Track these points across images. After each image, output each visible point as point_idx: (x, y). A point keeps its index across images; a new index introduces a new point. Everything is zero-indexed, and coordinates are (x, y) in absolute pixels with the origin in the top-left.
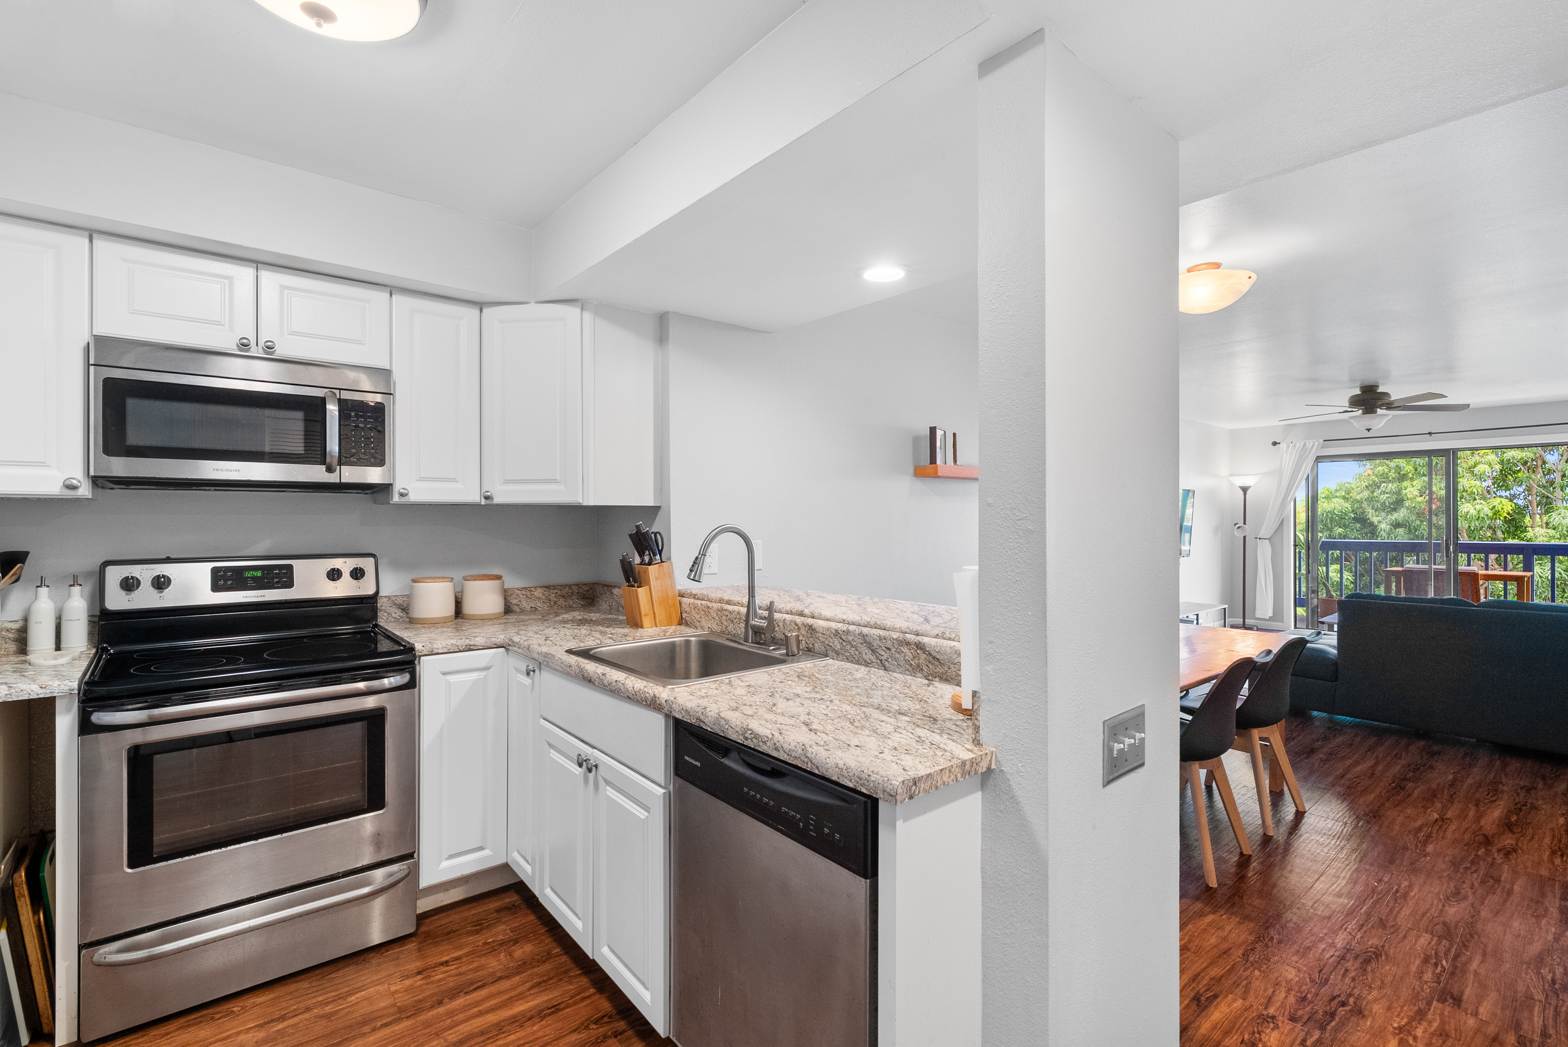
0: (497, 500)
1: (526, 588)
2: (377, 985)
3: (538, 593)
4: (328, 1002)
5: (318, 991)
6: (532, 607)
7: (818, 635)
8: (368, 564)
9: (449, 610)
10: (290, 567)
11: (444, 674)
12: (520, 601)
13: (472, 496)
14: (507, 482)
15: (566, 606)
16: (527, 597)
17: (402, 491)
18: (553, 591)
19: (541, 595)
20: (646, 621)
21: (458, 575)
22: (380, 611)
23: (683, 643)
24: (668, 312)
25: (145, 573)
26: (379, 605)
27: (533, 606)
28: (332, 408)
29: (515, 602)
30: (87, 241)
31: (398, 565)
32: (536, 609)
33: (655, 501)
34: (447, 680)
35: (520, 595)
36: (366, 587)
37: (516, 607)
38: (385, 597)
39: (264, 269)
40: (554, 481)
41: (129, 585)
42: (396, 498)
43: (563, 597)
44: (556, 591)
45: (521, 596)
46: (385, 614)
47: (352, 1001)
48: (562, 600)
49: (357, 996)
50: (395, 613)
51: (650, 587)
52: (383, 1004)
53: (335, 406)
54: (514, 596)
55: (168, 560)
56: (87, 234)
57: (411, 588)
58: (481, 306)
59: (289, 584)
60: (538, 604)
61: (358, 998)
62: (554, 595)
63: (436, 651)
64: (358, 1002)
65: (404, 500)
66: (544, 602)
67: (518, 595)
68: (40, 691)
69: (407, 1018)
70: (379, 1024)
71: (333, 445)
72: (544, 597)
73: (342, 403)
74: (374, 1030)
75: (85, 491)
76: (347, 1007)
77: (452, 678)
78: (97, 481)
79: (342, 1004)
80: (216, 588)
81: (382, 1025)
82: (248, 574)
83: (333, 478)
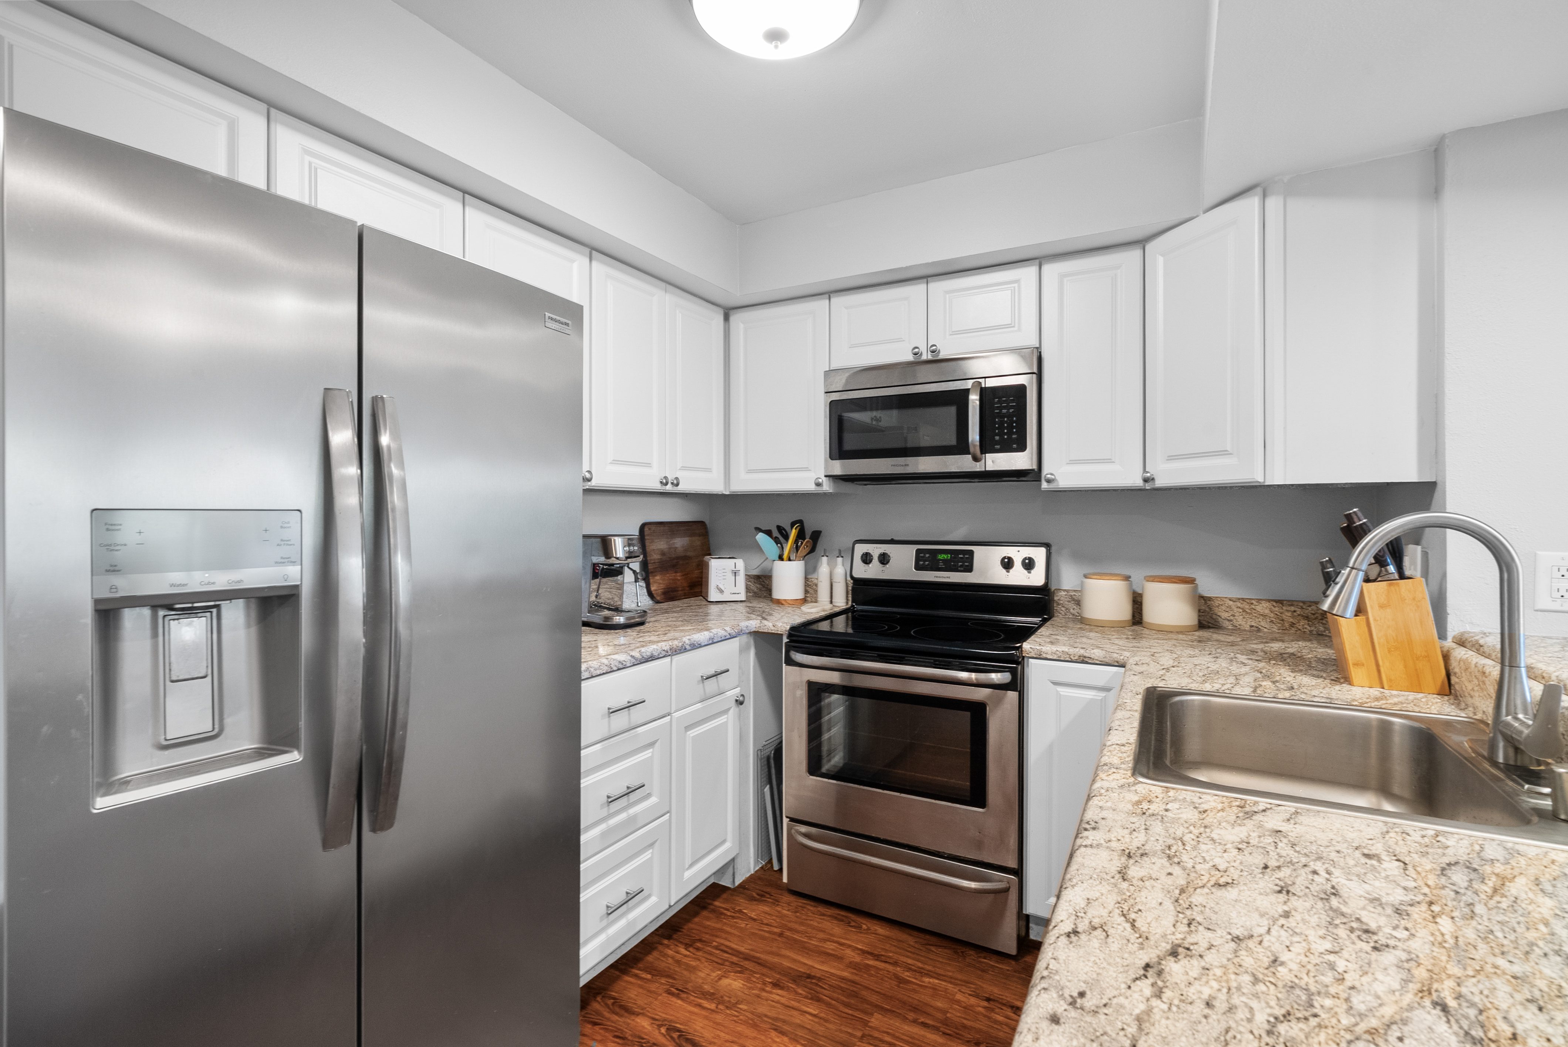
0: (1160, 482)
1: (1243, 599)
2: (951, 983)
3: (1263, 608)
4: (910, 969)
5: (914, 953)
6: (1252, 626)
8: (1039, 555)
9: (1124, 612)
10: (971, 553)
11: (1055, 683)
12: (1234, 616)
13: (1135, 480)
14: (1171, 458)
15: (1311, 631)
16: (1244, 611)
17: (1049, 476)
18: (1289, 608)
19: (1267, 611)
20: (1356, 674)
21: (1138, 575)
22: (1058, 604)
23: (1375, 723)
24: (1443, 138)
25: (876, 550)
26: (1056, 598)
27: (1253, 624)
28: (974, 398)
29: (1225, 615)
30: (827, 301)
31: (1079, 557)
32: (1259, 630)
33: (1421, 474)
34: (1057, 691)
35: (1234, 607)
36: (1037, 578)
37: (1227, 622)
38: (1065, 590)
39: (932, 282)
40: (1224, 453)
41: (867, 559)
42: (1044, 485)
43: (1307, 618)
44: (1293, 608)
45: (1236, 610)
47: (924, 982)
48: (1303, 622)
49: (931, 980)
50: (1074, 609)
51: (1368, 620)
52: (939, 1004)
53: (977, 395)
54: (1224, 608)
55: (892, 542)
56: (827, 296)
57: (1082, 583)
58: (1141, 243)
59: (969, 569)
60: (1263, 624)
61: (929, 983)
62: (1289, 614)
63: (1044, 656)
64: (926, 987)
65: (1052, 486)
66: (1272, 621)
67: (1229, 607)
68: (773, 628)
69: (944, 1033)
70: (922, 1020)
71: (974, 435)
72: (1272, 615)
73: (985, 391)
74: (915, 1021)
75: (827, 487)
76: (917, 984)
78: (834, 478)
79: (916, 979)
80: (918, 567)
81: (922, 1023)
82: (941, 557)
83: (978, 467)
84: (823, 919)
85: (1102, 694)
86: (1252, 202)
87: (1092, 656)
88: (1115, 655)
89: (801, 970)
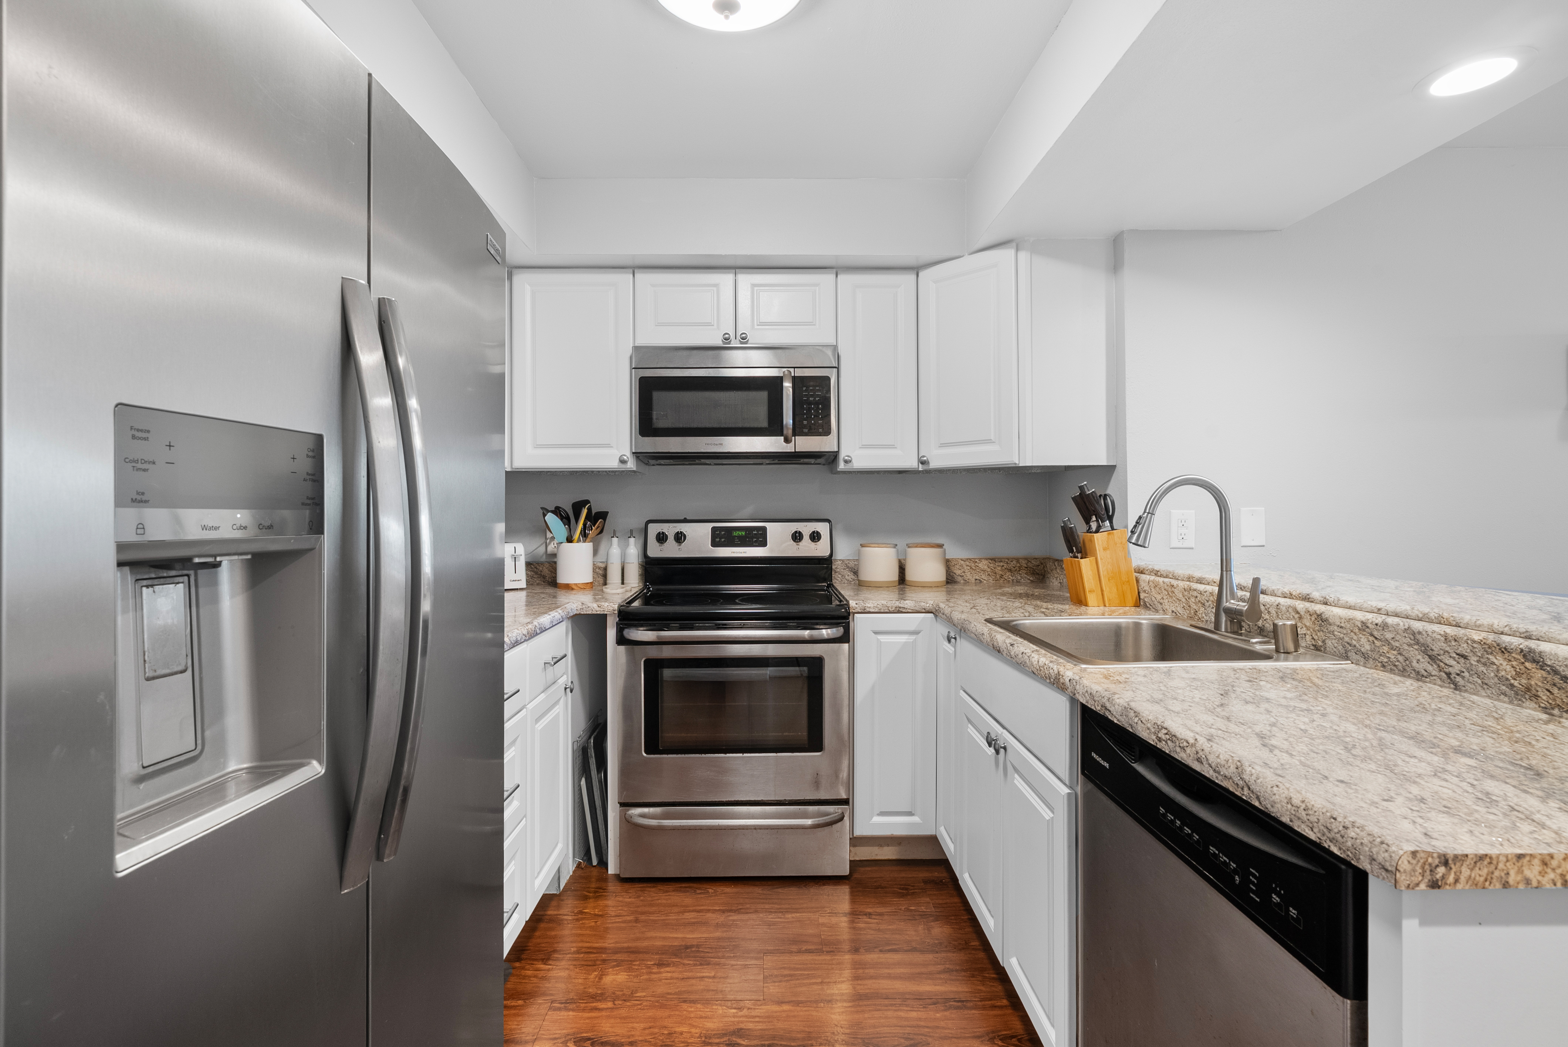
0: (934, 464)
1: (970, 559)
2: (810, 912)
3: (983, 565)
4: (771, 912)
5: (766, 899)
6: (976, 580)
7: (1331, 628)
8: (823, 528)
9: (894, 576)
10: (764, 529)
11: (876, 633)
12: (964, 572)
13: (911, 463)
14: (943, 445)
15: (1013, 580)
16: (971, 568)
17: (846, 458)
18: (999, 564)
19: (986, 567)
20: (1091, 598)
21: (902, 543)
22: (836, 572)
23: (1131, 626)
24: (1122, 232)
25: (670, 530)
26: (833, 567)
27: (977, 578)
28: (787, 385)
29: (958, 572)
30: (631, 276)
31: (851, 531)
32: (981, 582)
33: (1108, 459)
34: (878, 639)
35: (964, 566)
36: (821, 549)
37: (960, 578)
38: (840, 560)
39: (741, 273)
40: (989, 441)
41: (661, 538)
42: (842, 466)
43: (1010, 570)
44: (1002, 564)
45: (966, 567)
46: (840, 576)
47: (788, 918)
48: (1008, 574)
49: (793, 915)
50: (848, 575)
51: (1096, 559)
52: (811, 931)
53: (790, 383)
54: (958, 567)
55: (685, 521)
56: (631, 270)
57: (859, 553)
58: (916, 269)
59: (764, 544)
60: (983, 577)
61: (793, 918)
62: (999, 568)
63: (868, 610)
64: (793, 922)
65: (848, 467)
66: (989, 575)
67: (961, 566)
69: (827, 952)
70: (804, 948)
71: (788, 419)
72: (989, 570)
73: (795, 380)
74: (799, 952)
75: (631, 465)
76: (784, 922)
77: (883, 638)
78: (637, 455)
79: (781, 918)
80: (715, 544)
81: (806, 950)
82: (735, 534)
83: (789, 448)
84: (669, 895)
85: (913, 637)
86: (1007, 254)
87: (906, 606)
88: (923, 604)
89: (676, 944)
